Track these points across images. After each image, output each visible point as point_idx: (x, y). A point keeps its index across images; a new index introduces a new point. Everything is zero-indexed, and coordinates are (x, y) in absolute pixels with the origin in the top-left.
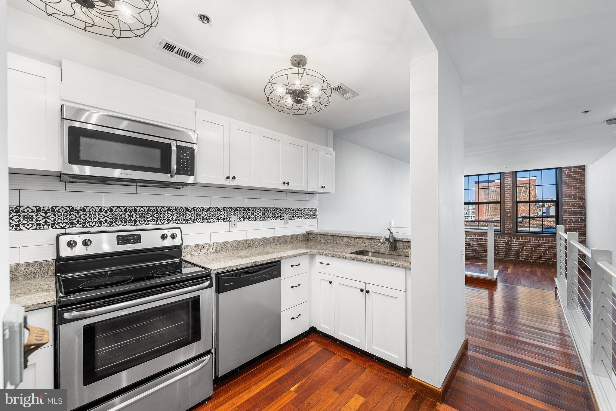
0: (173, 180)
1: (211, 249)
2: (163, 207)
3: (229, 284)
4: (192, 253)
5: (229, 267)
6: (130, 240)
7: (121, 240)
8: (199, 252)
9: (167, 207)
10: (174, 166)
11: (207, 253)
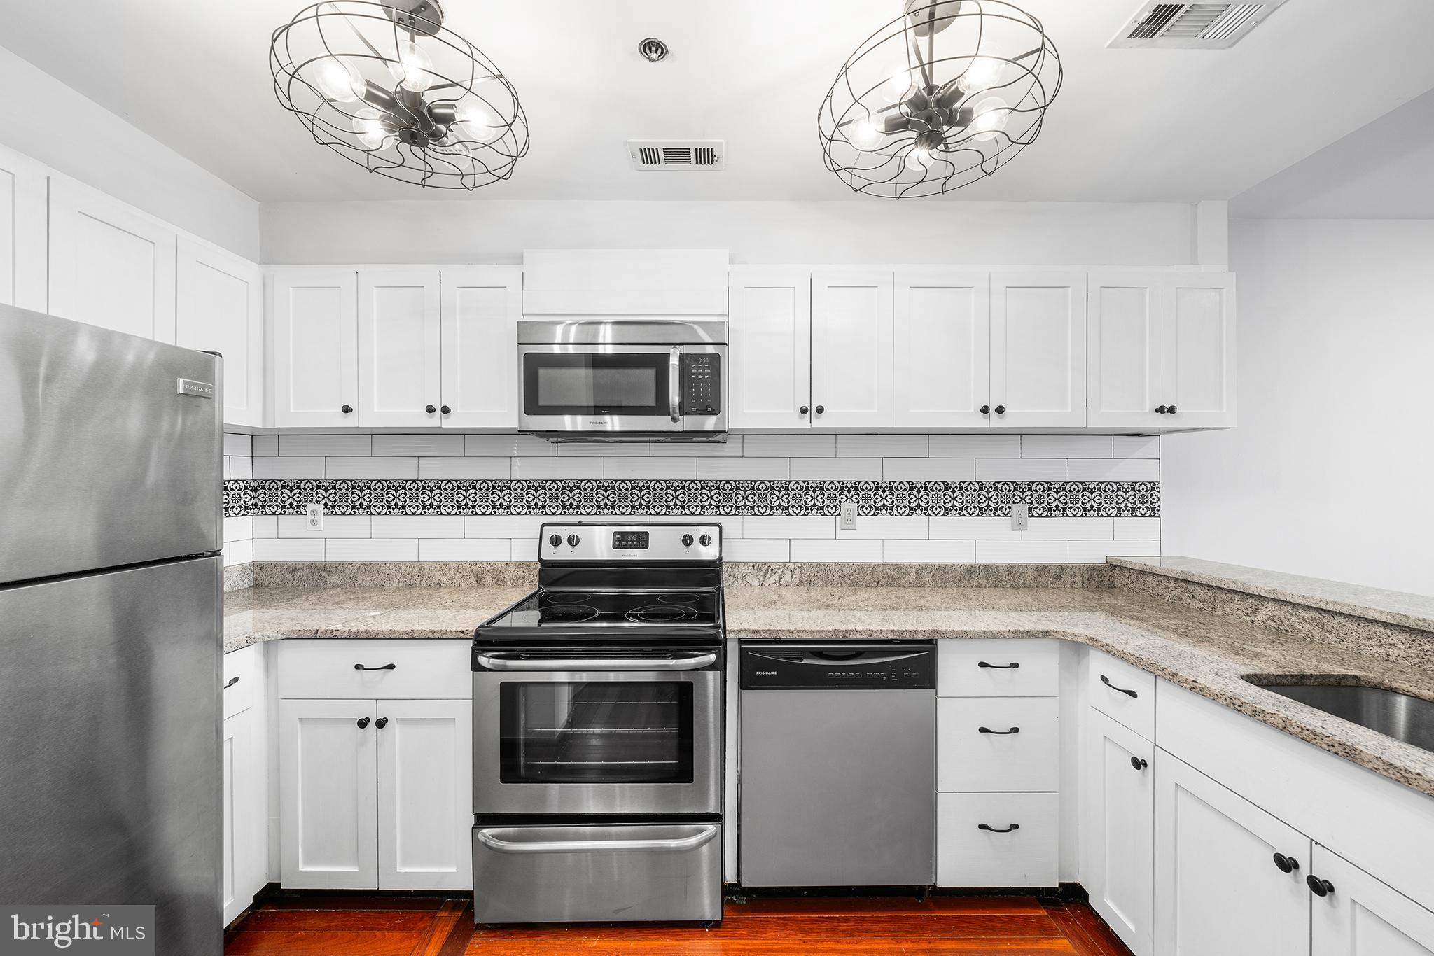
0: (677, 427)
1: (788, 576)
2: (693, 481)
3: (767, 673)
4: (747, 579)
5: (769, 630)
6: (633, 541)
7: (622, 541)
8: (761, 579)
9: (700, 481)
10: (675, 398)
11: (780, 585)
